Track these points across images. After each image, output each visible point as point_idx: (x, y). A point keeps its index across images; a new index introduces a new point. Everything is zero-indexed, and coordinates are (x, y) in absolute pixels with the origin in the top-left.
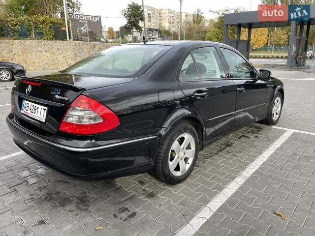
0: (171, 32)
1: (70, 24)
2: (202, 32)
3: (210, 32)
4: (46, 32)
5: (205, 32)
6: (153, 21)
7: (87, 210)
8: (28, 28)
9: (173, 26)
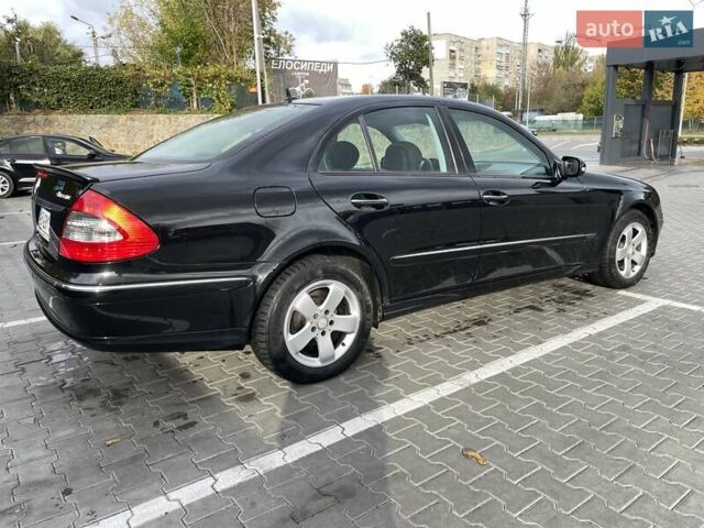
0: (502, 88)
1: (266, 80)
2: (575, 86)
3: (594, 84)
4: (218, 97)
5: (583, 86)
6: (459, 65)
7: (116, 409)
8: (184, 90)
9: (506, 76)
